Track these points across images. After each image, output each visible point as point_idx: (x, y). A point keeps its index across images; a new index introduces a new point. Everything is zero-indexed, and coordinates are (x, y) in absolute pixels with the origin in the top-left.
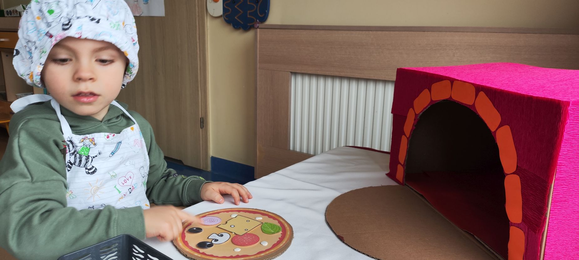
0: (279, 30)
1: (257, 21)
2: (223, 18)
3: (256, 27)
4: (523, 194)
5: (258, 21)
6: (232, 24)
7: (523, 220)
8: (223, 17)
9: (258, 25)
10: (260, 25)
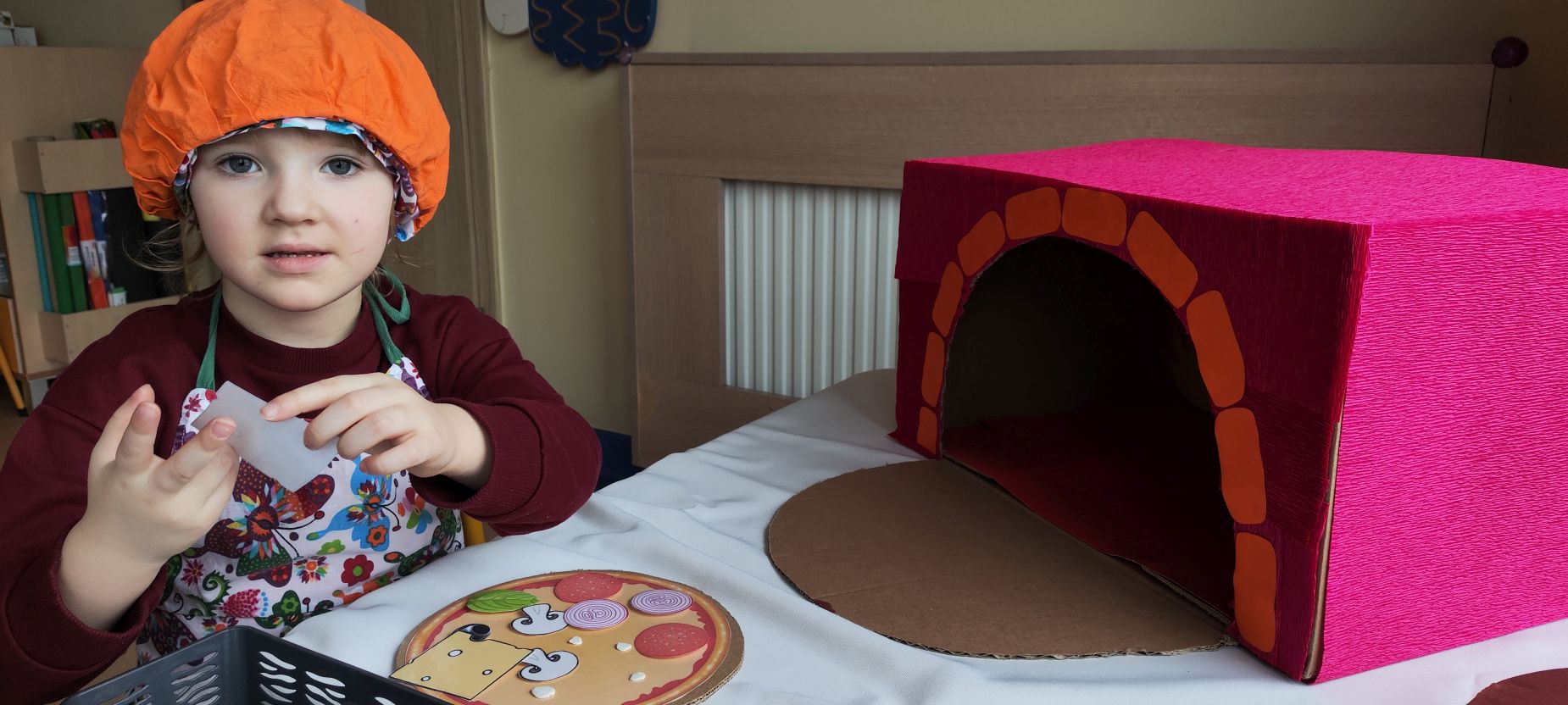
0: (686, 67)
2: (529, 38)
3: (625, 60)
4: (1264, 452)
5: (626, 44)
6: (554, 54)
7: (1268, 516)
8: (531, 36)
9: (629, 55)
10: (636, 56)
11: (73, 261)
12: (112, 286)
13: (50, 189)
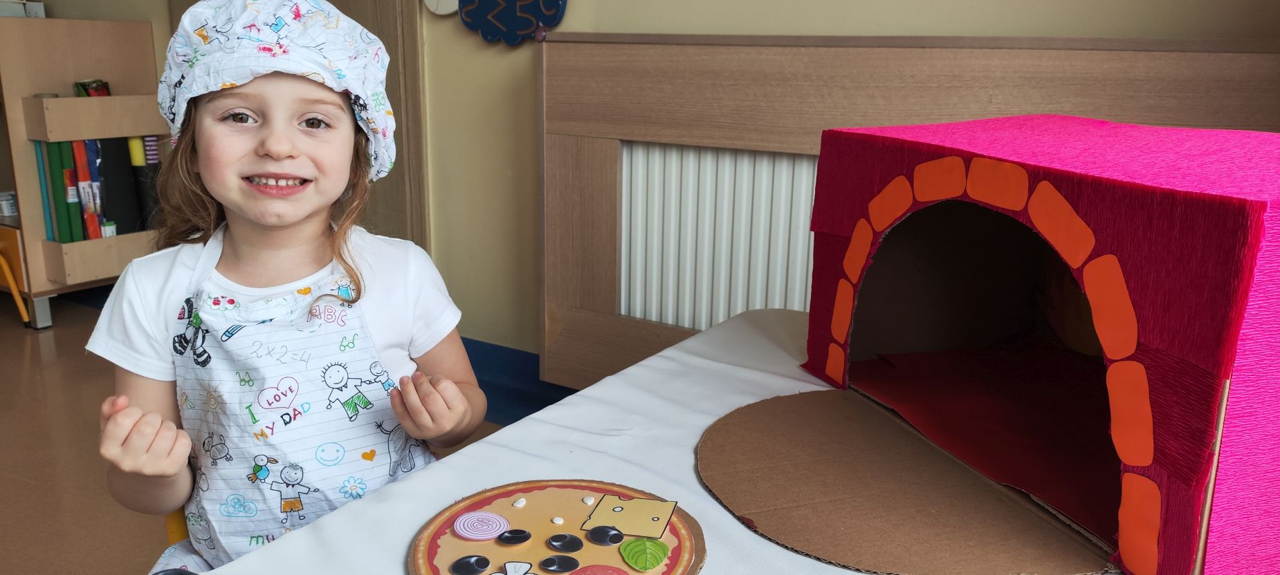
0: (592, 45)
1: (538, 25)
2: (458, 18)
3: (540, 38)
4: (1153, 403)
5: (541, 25)
6: (480, 32)
7: (1155, 460)
8: (459, 16)
9: (544, 34)
10: (549, 35)
11: (72, 199)
12: (105, 220)
13: (53, 138)
